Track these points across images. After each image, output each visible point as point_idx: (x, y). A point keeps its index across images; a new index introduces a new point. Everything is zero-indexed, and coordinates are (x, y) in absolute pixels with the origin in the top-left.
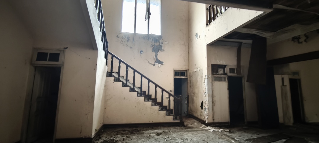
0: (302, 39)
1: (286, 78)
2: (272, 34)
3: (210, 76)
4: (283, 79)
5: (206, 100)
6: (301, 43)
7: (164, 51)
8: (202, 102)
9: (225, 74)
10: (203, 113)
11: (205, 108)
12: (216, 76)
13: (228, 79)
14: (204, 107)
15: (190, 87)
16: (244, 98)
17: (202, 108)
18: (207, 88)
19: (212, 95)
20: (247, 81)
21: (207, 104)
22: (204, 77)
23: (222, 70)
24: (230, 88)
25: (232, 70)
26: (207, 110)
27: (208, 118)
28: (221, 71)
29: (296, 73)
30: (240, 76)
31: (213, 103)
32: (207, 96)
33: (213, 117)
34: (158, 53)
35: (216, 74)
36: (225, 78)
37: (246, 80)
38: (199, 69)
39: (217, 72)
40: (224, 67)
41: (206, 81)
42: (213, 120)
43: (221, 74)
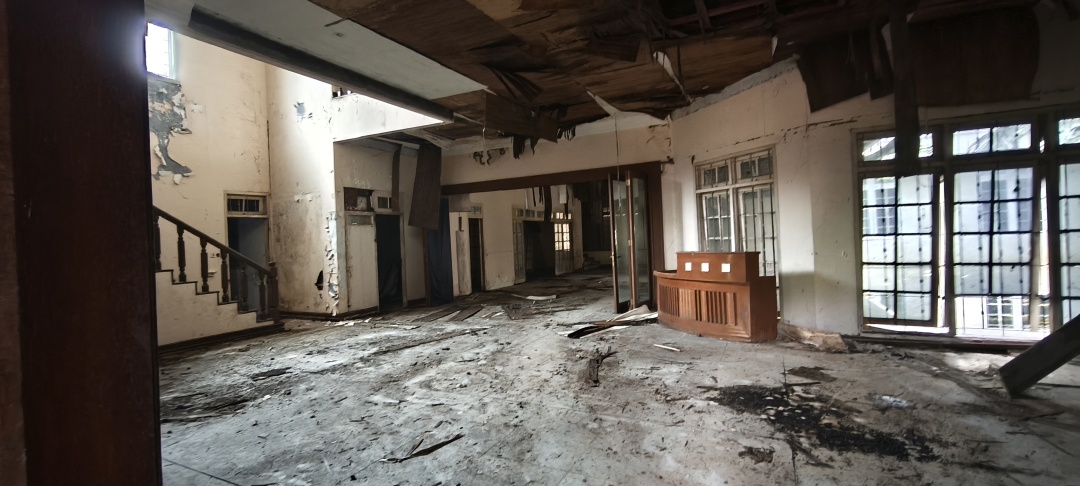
0: (485, 159)
1: (465, 217)
2: (449, 142)
3: (342, 214)
4: (460, 219)
5: (332, 266)
6: (484, 164)
7: (191, 133)
8: (321, 273)
9: (370, 209)
10: (324, 298)
11: (330, 286)
12: (352, 213)
13: (375, 220)
14: (325, 284)
15: (278, 240)
16: (402, 256)
17: (320, 288)
18: (334, 240)
19: (346, 253)
20: (410, 224)
21: (335, 276)
22: (326, 214)
23: (364, 200)
24: (379, 240)
25: (382, 202)
26: (336, 289)
27: (337, 305)
28: (362, 203)
29: (478, 209)
30: (396, 213)
31: (347, 271)
32: (335, 257)
33: (348, 302)
34: (167, 138)
35: (353, 210)
36: (369, 217)
37: (406, 223)
38: (309, 197)
39: (355, 204)
40: (368, 193)
41: (333, 224)
42: (349, 306)
43: (363, 211)
